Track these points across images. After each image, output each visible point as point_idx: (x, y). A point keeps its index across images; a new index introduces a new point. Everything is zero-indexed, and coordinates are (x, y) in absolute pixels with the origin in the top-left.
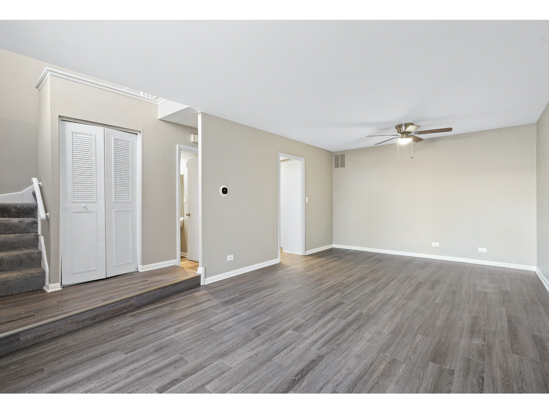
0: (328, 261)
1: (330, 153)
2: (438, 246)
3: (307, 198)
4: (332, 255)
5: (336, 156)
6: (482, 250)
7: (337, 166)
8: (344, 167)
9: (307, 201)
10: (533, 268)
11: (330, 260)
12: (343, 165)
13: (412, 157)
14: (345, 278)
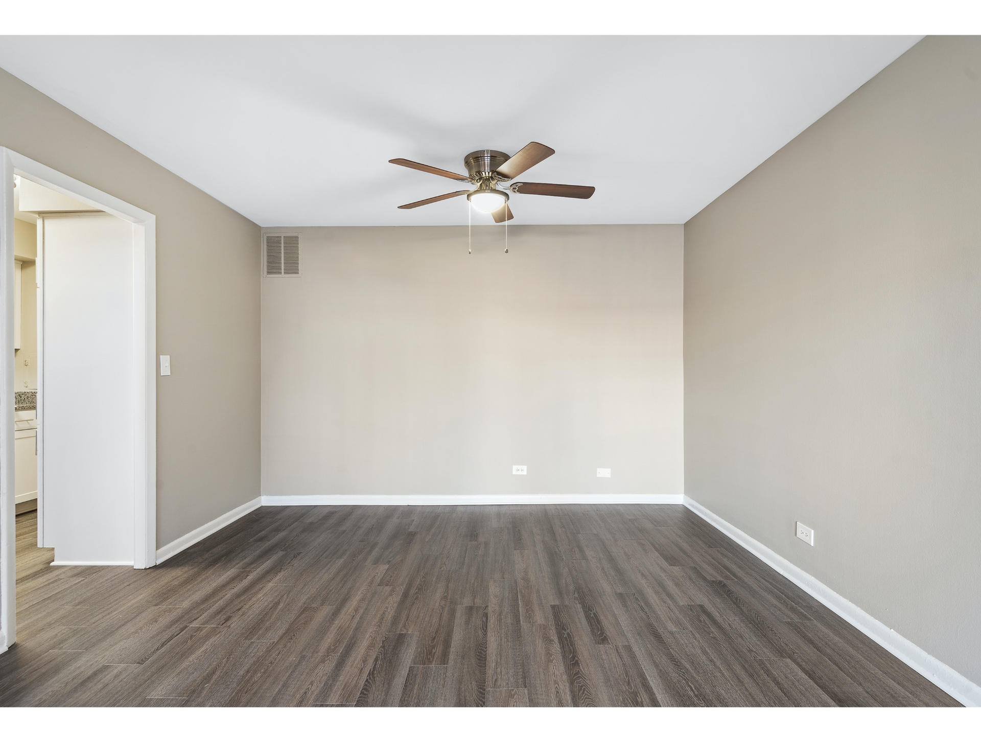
0: (250, 578)
1: (253, 229)
2: (525, 473)
3: (165, 360)
4: (261, 539)
5: (269, 240)
6: (604, 473)
7: (273, 268)
8: (297, 273)
9: (165, 370)
10: (679, 498)
11: (256, 568)
12: (293, 268)
13: (507, 251)
14: (329, 666)
